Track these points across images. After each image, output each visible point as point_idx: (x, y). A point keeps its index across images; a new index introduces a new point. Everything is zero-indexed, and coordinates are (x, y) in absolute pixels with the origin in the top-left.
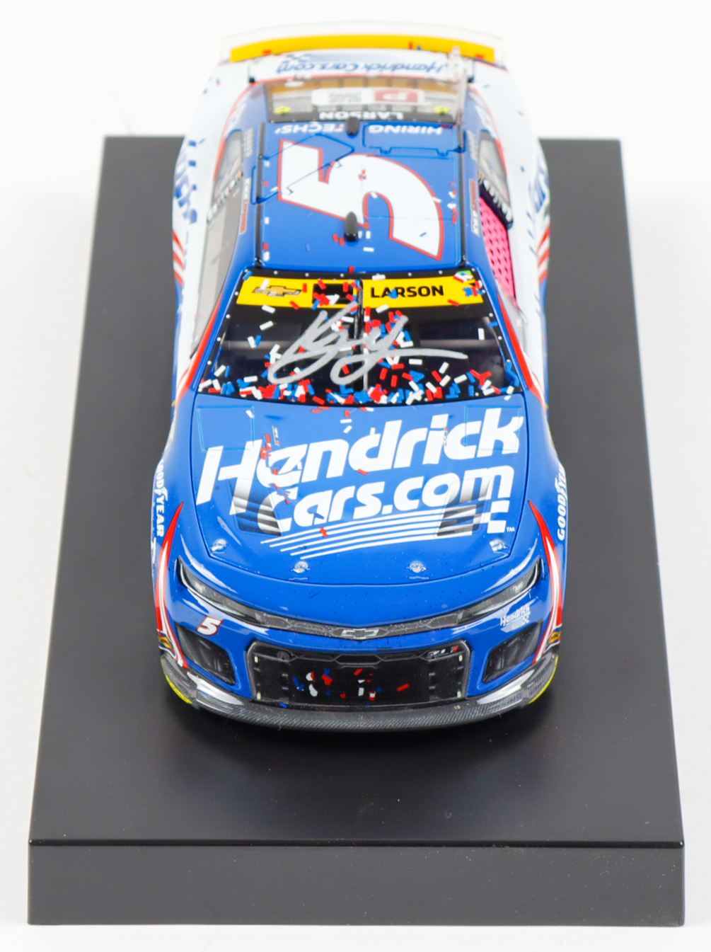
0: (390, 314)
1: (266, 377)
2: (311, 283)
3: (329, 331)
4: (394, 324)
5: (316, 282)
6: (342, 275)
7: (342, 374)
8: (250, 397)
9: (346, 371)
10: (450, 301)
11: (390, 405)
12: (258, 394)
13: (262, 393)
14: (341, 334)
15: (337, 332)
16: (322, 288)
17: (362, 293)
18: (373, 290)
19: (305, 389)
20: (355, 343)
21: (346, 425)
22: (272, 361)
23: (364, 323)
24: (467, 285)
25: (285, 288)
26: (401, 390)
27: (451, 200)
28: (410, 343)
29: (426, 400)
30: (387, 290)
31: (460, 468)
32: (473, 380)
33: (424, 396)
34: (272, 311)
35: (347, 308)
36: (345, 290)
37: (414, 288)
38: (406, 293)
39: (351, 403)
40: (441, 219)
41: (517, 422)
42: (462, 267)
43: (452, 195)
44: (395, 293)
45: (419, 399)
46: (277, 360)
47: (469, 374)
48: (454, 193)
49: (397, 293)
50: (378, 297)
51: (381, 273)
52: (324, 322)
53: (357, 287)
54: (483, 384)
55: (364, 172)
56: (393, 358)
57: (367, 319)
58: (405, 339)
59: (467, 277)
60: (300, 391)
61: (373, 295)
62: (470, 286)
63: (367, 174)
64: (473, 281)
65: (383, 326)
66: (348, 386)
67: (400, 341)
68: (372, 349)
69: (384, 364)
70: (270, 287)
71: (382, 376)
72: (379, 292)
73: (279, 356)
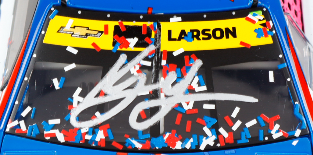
0: (186, 58)
1: (69, 120)
2: (112, 25)
3: (129, 75)
4: (189, 67)
5: (117, 23)
6: (141, 17)
7: (140, 119)
8: (54, 140)
9: (144, 116)
10: (242, 43)
11: (184, 150)
12: (61, 138)
13: (64, 136)
14: (139, 78)
15: (135, 76)
16: (123, 30)
17: (160, 36)
18: (170, 32)
19: (105, 134)
20: (153, 87)
22: (75, 104)
23: (162, 67)
24: (258, 26)
25: (88, 29)
26: (195, 136)
28: (204, 88)
29: (219, 145)
30: (183, 32)
32: (263, 124)
33: (216, 141)
34: (75, 52)
35: (146, 51)
36: (144, 32)
37: (209, 30)
38: (201, 36)
39: (147, 148)
42: (255, 7)
44: (191, 35)
45: (212, 144)
46: (79, 102)
47: (259, 118)
49: (193, 36)
50: (175, 40)
51: (178, 15)
52: (124, 65)
53: (155, 29)
54: (272, 129)
56: (188, 104)
57: (164, 63)
58: (199, 84)
59: (258, 16)
60: (100, 135)
61: (170, 39)
62: (262, 27)
64: (264, 21)
65: (179, 70)
66: (145, 132)
67: (195, 85)
68: (168, 94)
69: (179, 109)
70: (74, 27)
71: (178, 121)
72: (175, 35)
73: (81, 99)
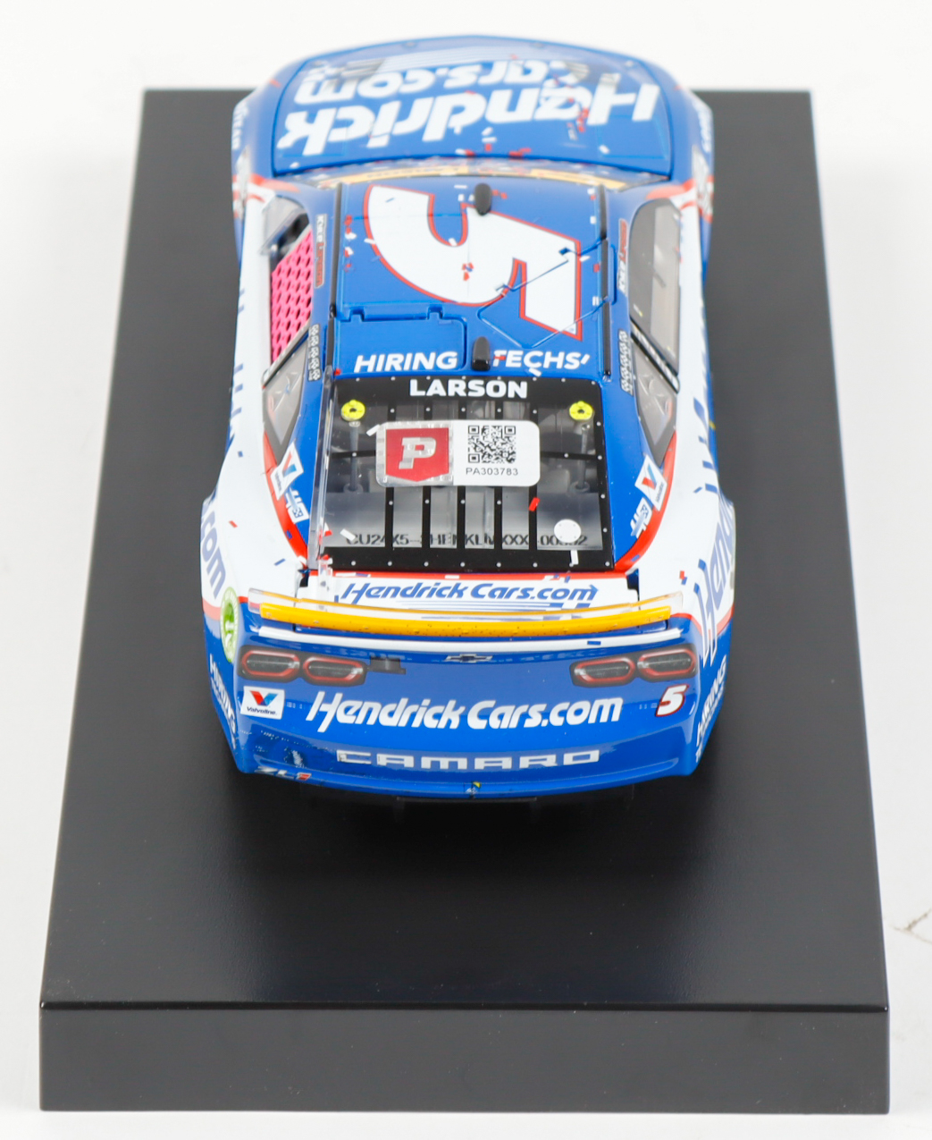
21: (491, 135)
27: (351, 244)
31: (358, 100)
40: (366, 218)
41: (284, 143)
43: (350, 251)
48: (347, 252)
55: (466, 277)
63: (462, 273)
